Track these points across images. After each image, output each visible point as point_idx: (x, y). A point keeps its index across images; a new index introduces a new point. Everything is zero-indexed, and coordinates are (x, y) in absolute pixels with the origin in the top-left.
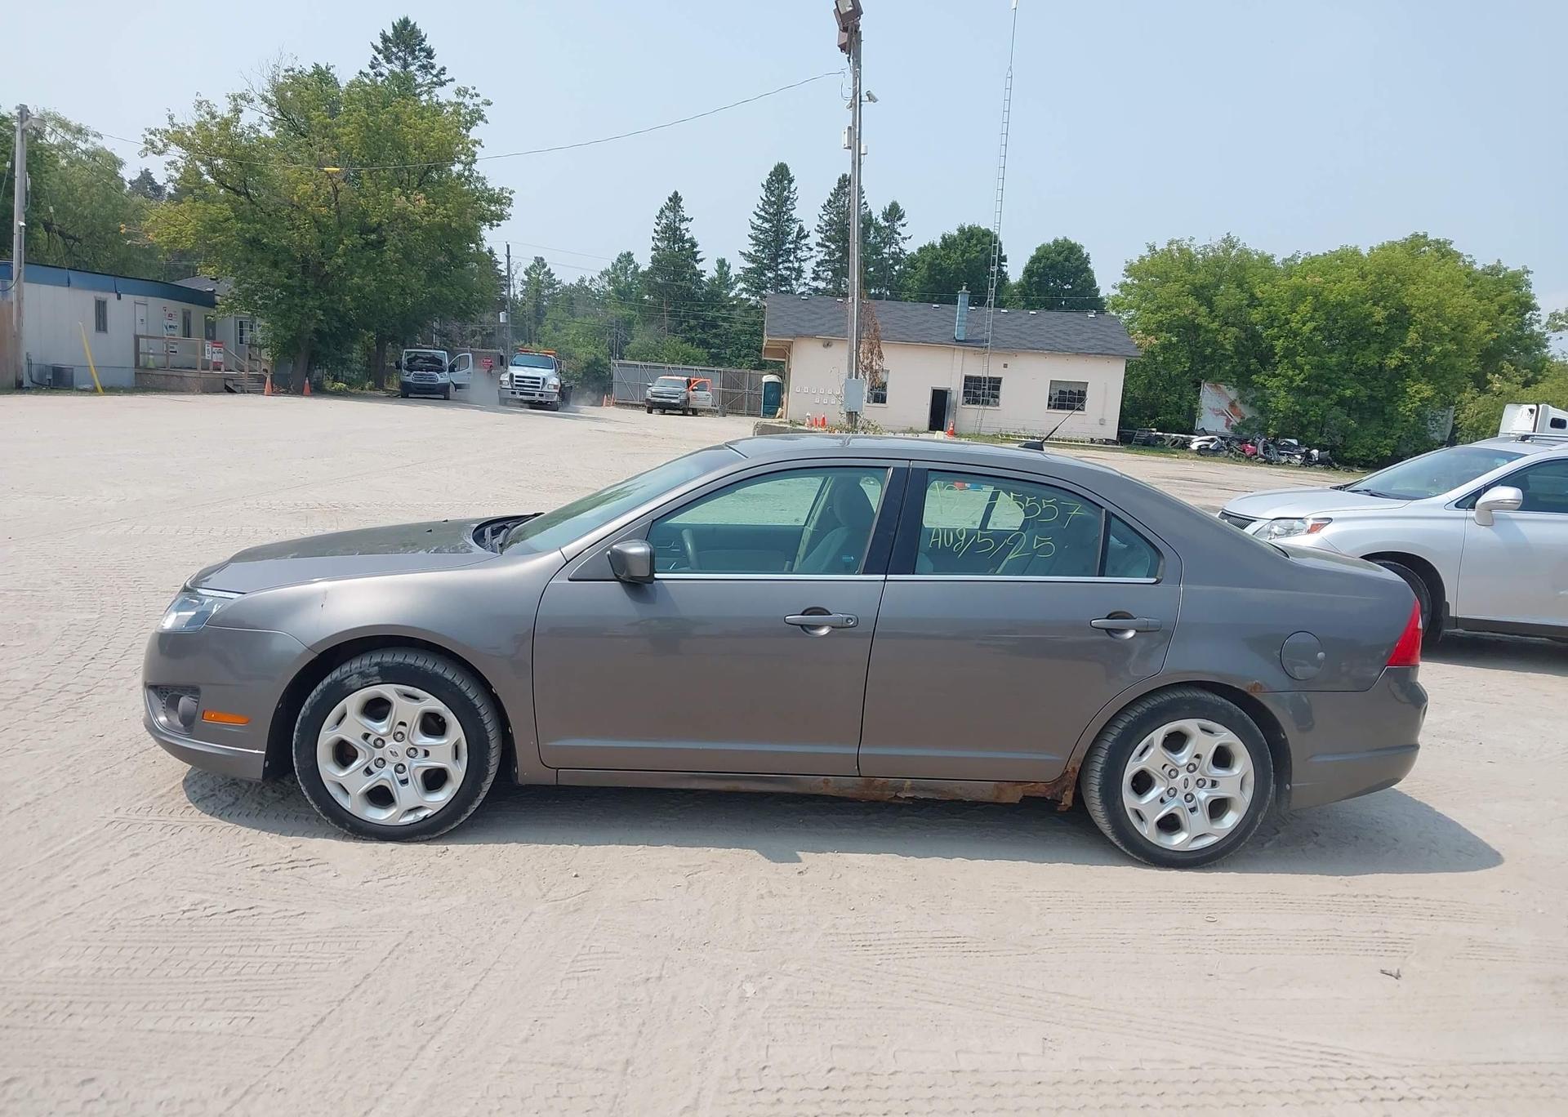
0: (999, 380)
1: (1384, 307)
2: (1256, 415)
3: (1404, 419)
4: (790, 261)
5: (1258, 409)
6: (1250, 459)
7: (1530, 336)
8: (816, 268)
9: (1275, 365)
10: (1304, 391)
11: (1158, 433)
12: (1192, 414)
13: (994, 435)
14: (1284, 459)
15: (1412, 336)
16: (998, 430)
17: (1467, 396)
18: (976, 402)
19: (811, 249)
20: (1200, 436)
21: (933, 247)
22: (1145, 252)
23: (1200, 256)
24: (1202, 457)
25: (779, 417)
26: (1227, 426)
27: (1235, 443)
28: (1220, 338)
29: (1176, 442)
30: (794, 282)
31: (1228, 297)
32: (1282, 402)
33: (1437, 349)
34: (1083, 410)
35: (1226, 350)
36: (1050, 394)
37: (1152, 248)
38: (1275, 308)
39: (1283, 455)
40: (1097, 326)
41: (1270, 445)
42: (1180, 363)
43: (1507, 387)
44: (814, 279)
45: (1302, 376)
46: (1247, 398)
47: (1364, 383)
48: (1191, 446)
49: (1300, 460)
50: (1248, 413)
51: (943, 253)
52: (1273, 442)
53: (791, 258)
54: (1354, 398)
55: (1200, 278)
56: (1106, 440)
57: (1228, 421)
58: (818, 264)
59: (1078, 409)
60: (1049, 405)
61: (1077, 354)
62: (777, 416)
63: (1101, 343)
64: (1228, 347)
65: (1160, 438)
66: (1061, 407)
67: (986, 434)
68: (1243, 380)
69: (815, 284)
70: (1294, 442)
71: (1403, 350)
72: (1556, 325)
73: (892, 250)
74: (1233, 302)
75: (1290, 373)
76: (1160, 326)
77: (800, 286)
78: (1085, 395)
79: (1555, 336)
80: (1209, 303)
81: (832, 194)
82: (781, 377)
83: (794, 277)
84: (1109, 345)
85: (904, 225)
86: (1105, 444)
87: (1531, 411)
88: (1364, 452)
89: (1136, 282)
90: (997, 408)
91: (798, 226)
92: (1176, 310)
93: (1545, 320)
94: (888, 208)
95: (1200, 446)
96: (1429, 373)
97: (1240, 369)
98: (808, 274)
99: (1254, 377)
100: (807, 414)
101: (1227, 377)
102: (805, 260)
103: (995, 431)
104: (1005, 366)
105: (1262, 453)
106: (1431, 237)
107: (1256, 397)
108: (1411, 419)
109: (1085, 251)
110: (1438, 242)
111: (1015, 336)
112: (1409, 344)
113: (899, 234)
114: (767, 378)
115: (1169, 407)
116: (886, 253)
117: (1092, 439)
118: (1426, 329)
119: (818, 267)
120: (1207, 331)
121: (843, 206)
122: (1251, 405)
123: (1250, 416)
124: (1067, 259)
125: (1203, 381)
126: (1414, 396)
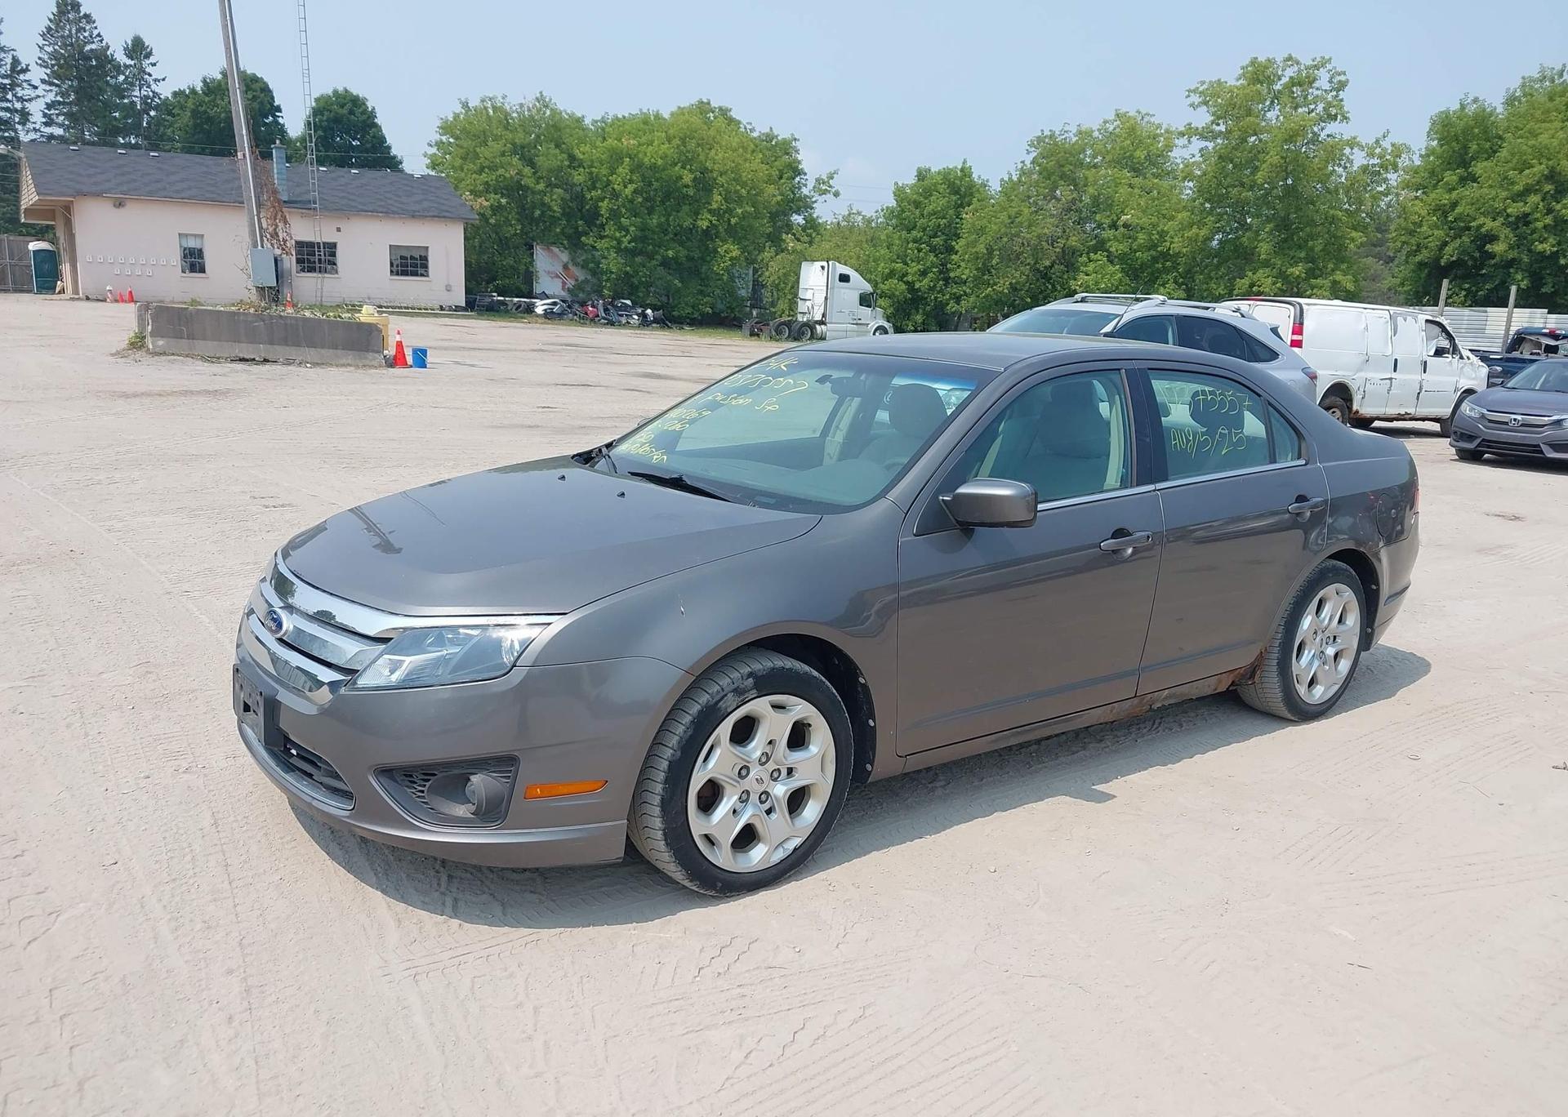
0: (334, 245)
1: (691, 170)
2: (589, 277)
3: (718, 277)
4: (8, 101)
5: (590, 270)
6: (594, 321)
7: (800, 199)
8: (46, 111)
9: (602, 226)
10: (632, 253)
11: (499, 298)
12: (529, 277)
13: (338, 305)
14: (624, 320)
15: (717, 199)
16: (341, 300)
17: (767, 255)
18: (311, 270)
19: (36, 88)
20: (542, 300)
21: (193, 91)
22: (459, 109)
23: (515, 115)
24: (550, 322)
25: (59, 293)
26: (563, 289)
27: (576, 306)
28: (547, 199)
29: (520, 306)
30: (19, 127)
31: (549, 158)
32: (613, 263)
33: (740, 211)
34: (428, 276)
35: (554, 211)
36: (391, 260)
37: (465, 105)
38: (597, 170)
39: (622, 316)
40: (425, 187)
41: (609, 307)
42: (511, 226)
43: (799, 247)
44: (46, 124)
45: (628, 237)
46: (579, 260)
47: (682, 244)
48: (536, 310)
49: (638, 320)
50: (581, 275)
51: (207, 99)
52: (611, 304)
53: (9, 96)
54: (675, 259)
55: (520, 138)
56: (456, 306)
57: (564, 284)
58: (49, 106)
59: (422, 275)
60: (392, 271)
61: (413, 217)
62: (57, 292)
63: (435, 205)
64: (555, 208)
65: (503, 303)
66: (405, 273)
67: (329, 304)
68: (574, 242)
69: (48, 130)
70: (628, 302)
71: (710, 211)
72: (821, 190)
73: (144, 93)
74: (556, 163)
75: (618, 234)
76: (488, 188)
77: (28, 132)
78: (427, 260)
79: (821, 199)
80: (531, 163)
81: (50, 20)
82: (53, 244)
83: (17, 120)
84: (444, 208)
85: (154, 65)
86: (455, 311)
87: (823, 268)
88: (689, 310)
89: (451, 140)
90: (336, 276)
91: (11, 57)
92: (501, 171)
93: (811, 185)
94: (130, 43)
95: (545, 310)
96: (733, 233)
97: (569, 231)
98: (37, 118)
99: (583, 238)
100: (108, 288)
101: (558, 239)
102: (30, 100)
103: (338, 301)
104: (339, 230)
105: (604, 315)
106: (714, 104)
107: (587, 258)
108: (725, 278)
109: (370, 105)
110: (721, 109)
111: (343, 197)
112: (715, 206)
113: (150, 75)
114: (34, 246)
115: (507, 270)
116: (136, 97)
117: (441, 307)
118: (728, 192)
119: (49, 110)
120: (533, 193)
121: (70, 36)
122: (583, 267)
123: (583, 278)
124: (351, 112)
125: (535, 244)
126: (725, 256)
